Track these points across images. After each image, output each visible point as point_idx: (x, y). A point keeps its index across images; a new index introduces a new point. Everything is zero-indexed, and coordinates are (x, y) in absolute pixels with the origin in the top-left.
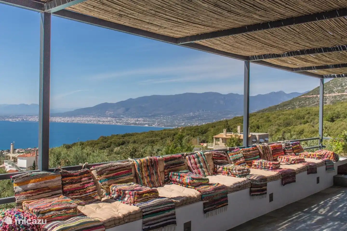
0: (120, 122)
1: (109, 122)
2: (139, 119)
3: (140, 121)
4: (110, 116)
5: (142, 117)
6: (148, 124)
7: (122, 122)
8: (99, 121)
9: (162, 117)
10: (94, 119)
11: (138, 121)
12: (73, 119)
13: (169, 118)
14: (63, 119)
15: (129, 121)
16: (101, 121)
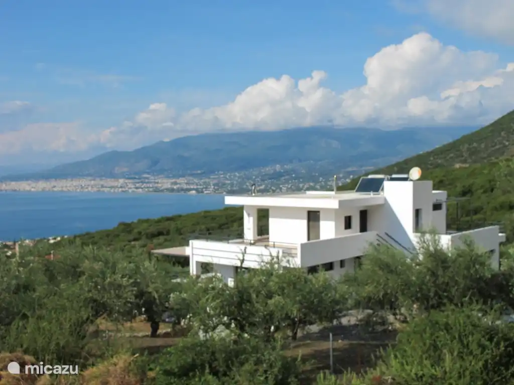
0: (142, 188)
1: (121, 187)
2: (178, 181)
3: (180, 184)
4: (124, 177)
5: (183, 176)
6: (197, 190)
7: (147, 187)
8: (103, 186)
9: (222, 176)
10: (93, 182)
11: (176, 183)
12: (53, 183)
13: (235, 176)
14: (34, 185)
15: (160, 185)
16: (106, 187)
